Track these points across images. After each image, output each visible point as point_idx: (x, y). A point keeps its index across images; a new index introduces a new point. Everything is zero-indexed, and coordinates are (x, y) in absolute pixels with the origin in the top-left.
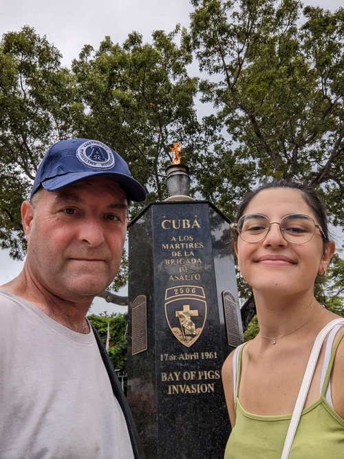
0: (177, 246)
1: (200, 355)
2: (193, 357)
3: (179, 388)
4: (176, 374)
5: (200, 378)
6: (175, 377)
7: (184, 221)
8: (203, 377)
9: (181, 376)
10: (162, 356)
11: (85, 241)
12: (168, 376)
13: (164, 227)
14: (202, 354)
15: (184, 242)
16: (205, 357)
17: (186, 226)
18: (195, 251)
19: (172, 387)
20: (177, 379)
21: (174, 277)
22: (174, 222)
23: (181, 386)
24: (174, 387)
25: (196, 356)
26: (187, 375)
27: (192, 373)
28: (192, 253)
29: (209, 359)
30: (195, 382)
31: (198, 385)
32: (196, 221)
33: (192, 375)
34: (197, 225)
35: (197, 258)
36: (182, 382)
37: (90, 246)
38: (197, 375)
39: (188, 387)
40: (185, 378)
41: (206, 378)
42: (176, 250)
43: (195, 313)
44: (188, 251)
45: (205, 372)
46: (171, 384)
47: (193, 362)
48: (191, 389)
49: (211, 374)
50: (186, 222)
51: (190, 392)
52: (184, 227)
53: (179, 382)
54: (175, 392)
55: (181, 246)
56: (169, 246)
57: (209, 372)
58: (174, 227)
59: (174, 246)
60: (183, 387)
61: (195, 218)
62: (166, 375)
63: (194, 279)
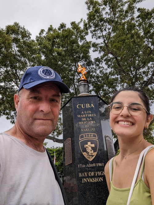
1: (96, 165)
2: (93, 165)
4: (85, 173)
5: (96, 175)
6: (85, 175)
7: (87, 104)
8: (98, 174)
9: (88, 174)
10: (79, 165)
11: (42, 111)
12: (82, 175)
13: (78, 108)
14: (97, 164)
16: (98, 165)
17: (88, 106)
18: (92, 117)
20: (86, 176)
21: (83, 129)
22: (82, 105)
23: (88, 179)
24: (85, 179)
25: (94, 165)
26: (90, 174)
27: (92, 172)
28: (91, 119)
29: (100, 166)
30: (94, 177)
31: (96, 178)
32: (92, 104)
33: (93, 174)
34: (93, 106)
35: (93, 121)
36: (88, 177)
37: (44, 113)
38: (95, 174)
39: (91, 179)
40: (89, 175)
41: (99, 175)
42: (84, 118)
43: (93, 145)
44: (89, 118)
46: (83, 178)
47: (93, 168)
48: (92, 180)
49: (101, 173)
50: (88, 105)
52: (87, 107)
53: (87, 177)
54: (85, 181)
55: (86, 116)
56: (81, 116)
57: (100, 172)
58: (82, 107)
59: (83, 116)
60: (89, 179)
61: (92, 103)
62: (81, 174)
63: (92, 130)
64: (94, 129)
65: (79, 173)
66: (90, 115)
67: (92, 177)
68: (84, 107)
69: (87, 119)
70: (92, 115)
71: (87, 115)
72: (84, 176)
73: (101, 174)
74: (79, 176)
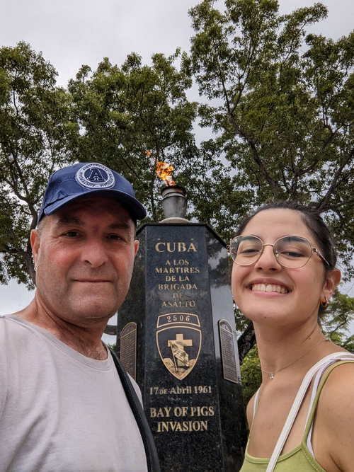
0: (172, 270)
1: (193, 390)
2: (186, 391)
3: (170, 425)
4: (166, 409)
5: (193, 415)
6: (165, 413)
7: (179, 244)
8: (196, 413)
9: (172, 412)
10: (151, 389)
11: (87, 262)
12: (157, 412)
13: (158, 250)
14: (196, 388)
15: (179, 266)
16: (198, 391)
17: (182, 249)
18: (190, 276)
19: (161, 424)
20: (168, 416)
21: (167, 303)
22: (168, 245)
23: (171, 423)
24: (164, 424)
25: (188, 390)
26: (178, 411)
27: (184, 408)
28: (187, 278)
29: (203, 393)
30: (187, 418)
31: (190, 423)
32: (192, 245)
33: (184, 412)
34: (194, 248)
35: (192, 284)
36: (173, 418)
38: (189, 411)
39: (179, 424)
40: (176, 414)
41: (199, 415)
42: (171, 275)
43: (189, 343)
44: (184, 276)
45: (199, 408)
46: (160, 421)
47: (186, 396)
48: (182, 426)
49: (205, 410)
50: (182, 245)
51: (181, 430)
52: (180, 250)
53: (169, 418)
54: (165, 429)
55: (175, 270)
56: (163, 270)
57: (203, 408)
58: (169, 249)
59: (169, 271)
60: (174, 424)
61: (191, 242)
62: (155, 410)
63: (189, 306)
64: (193, 304)
65: (151, 409)
66: (186, 270)
67: (181, 420)
68: (172, 249)
69: (177, 278)
70: (189, 270)
71: (180, 270)
72: (163, 416)
73: (205, 414)
74: (152, 416)
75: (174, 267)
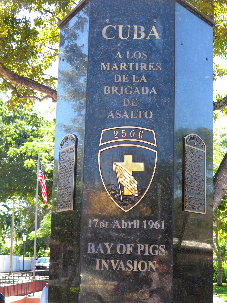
1: (142, 224)
3: (110, 264)
4: (107, 245)
5: (139, 253)
6: (105, 250)
8: (143, 252)
9: (114, 248)
10: (90, 221)
12: (96, 248)
13: (105, 37)
14: (145, 221)
15: (132, 61)
16: (148, 226)
17: (139, 35)
18: (148, 76)
19: (100, 262)
20: (109, 252)
21: (114, 113)
22: (121, 28)
23: (112, 261)
24: (103, 261)
25: (136, 224)
26: (121, 248)
28: (144, 78)
31: (136, 262)
32: (154, 28)
33: (128, 249)
34: (156, 34)
35: (150, 87)
36: (115, 256)
39: (122, 263)
40: (118, 251)
41: (147, 253)
42: (122, 73)
43: (140, 166)
45: (147, 246)
46: (101, 258)
48: (126, 266)
49: (154, 248)
50: (139, 29)
51: (124, 269)
52: (136, 37)
53: (110, 255)
54: (104, 267)
55: (128, 67)
57: (152, 246)
58: (121, 36)
63: (143, 117)
64: (149, 114)
65: (89, 244)
66: (143, 67)
67: (124, 258)
68: (125, 34)
69: (130, 78)
70: (147, 67)
72: (102, 252)
73: (154, 253)
74: (89, 252)
75: (127, 61)
